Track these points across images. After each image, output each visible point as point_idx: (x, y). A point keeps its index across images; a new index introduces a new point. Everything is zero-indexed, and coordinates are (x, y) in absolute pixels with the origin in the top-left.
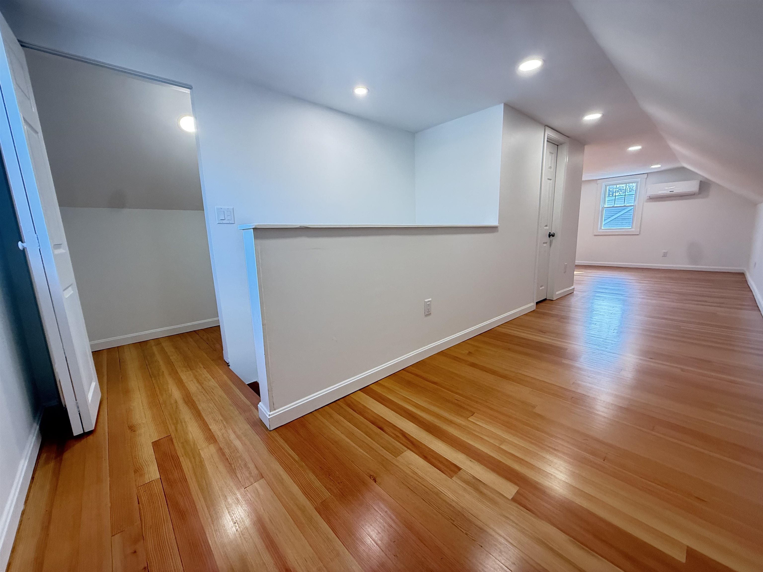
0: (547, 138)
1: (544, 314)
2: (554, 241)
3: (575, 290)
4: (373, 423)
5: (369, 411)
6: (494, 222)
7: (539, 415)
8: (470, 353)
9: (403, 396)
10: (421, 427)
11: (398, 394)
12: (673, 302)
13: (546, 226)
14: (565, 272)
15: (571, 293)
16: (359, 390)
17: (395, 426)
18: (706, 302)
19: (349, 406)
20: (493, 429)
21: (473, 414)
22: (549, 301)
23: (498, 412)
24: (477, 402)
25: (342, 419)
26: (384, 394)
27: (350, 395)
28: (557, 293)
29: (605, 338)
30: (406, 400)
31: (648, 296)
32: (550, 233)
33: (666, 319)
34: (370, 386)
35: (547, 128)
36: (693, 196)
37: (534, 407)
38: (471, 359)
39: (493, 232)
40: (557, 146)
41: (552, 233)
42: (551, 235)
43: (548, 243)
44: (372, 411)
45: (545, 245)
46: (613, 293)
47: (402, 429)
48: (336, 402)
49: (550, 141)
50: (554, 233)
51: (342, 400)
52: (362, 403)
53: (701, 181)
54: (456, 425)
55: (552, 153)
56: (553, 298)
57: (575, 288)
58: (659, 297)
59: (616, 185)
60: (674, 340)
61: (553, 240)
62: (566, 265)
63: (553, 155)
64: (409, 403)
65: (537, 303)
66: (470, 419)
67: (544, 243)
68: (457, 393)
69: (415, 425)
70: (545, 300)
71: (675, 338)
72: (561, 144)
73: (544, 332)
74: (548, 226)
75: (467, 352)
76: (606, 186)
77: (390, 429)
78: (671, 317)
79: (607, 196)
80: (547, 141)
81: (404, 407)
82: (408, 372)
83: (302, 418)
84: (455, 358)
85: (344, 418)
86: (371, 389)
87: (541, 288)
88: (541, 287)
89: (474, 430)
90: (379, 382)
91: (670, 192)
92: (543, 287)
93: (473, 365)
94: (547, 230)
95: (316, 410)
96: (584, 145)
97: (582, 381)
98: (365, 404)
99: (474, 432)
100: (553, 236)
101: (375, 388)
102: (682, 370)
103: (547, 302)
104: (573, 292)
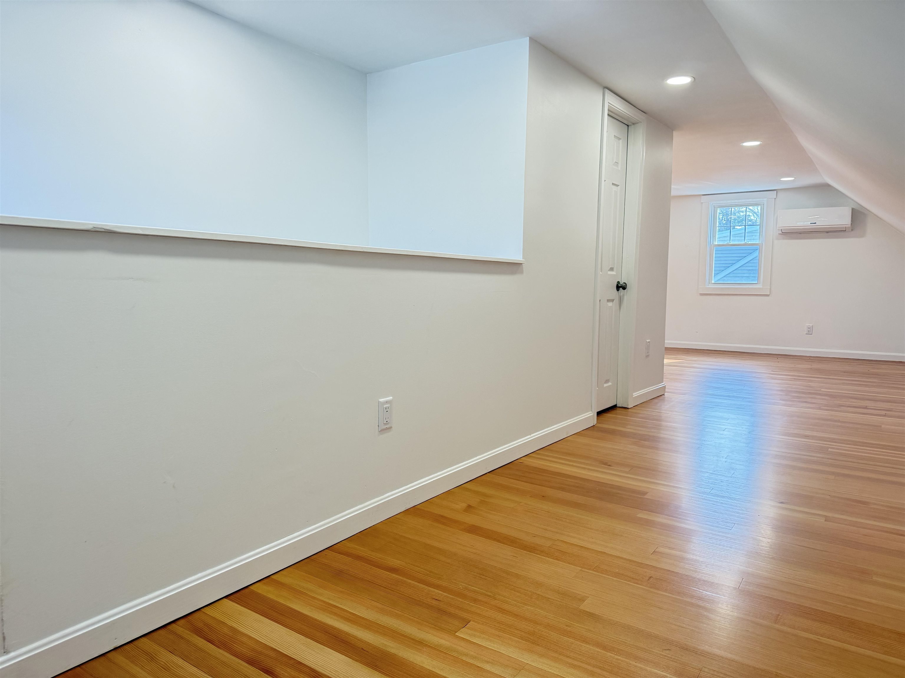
0: (609, 110)
1: (613, 432)
2: (625, 297)
3: (666, 390)
4: (251, 662)
5: (244, 639)
6: (516, 256)
7: (592, 616)
8: (469, 506)
9: (324, 602)
10: (356, 661)
11: (314, 598)
12: (820, 409)
13: (612, 269)
14: (647, 356)
15: (660, 396)
16: (226, 597)
17: (300, 663)
18: (866, 408)
19: (199, 632)
20: (503, 650)
21: (466, 622)
22: (621, 409)
23: (516, 616)
24: (475, 601)
25: (180, 662)
26: (281, 601)
27: (202, 610)
28: (635, 394)
29: (711, 472)
30: (328, 608)
31: (783, 400)
32: (618, 282)
33: (806, 437)
34: (251, 587)
35: (607, 91)
36: (842, 233)
37: (582, 600)
38: (470, 519)
39: (513, 273)
40: (627, 126)
41: (621, 283)
42: (621, 287)
43: (616, 301)
44: (250, 637)
45: (610, 304)
46: (729, 396)
47: (313, 666)
48: (169, 627)
49: (613, 115)
50: (625, 283)
51: (182, 622)
52: (230, 623)
53: (853, 209)
54: (432, 648)
55: (619, 139)
56: (628, 405)
57: (666, 387)
58: (799, 402)
59: (732, 206)
60: (816, 471)
61: (624, 295)
62: (649, 342)
63: (621, 141)
64: (335, 614)
65: (599, 413)
66: (457, 635)
67: (608, 301)
68: (437, 587)
69: (343, 657)
70: (614, 407)
71: (821, 468)
72: (634, 124)
73: (609, 464)
74: (615, 269)
75: (464, 505)
76: (714, 207)
77: (289, 670)
78: (815, 434)
79: (717, 226)
80: (608, 115)
81: (324, 624)
82: (340, 553)
83: (79, 668)
84: (441, 520)
85: (186, 658)
86: (253, 592)
87: (605, 385)
88: (607, 381)
89: (467, 655)
90: (272, 577)
91: (811, 223)
92: (610, 384)
93: (473, 530)
94: (614, 277)
95: (115, 649)
96: (673, 131)
97: (670, 548)
98: (235, 626)
99: (464, 658)
100: (624, 288)
101: (262, 589)
102: (827, 519)
103: (618, 411)
104: (664, 394)
